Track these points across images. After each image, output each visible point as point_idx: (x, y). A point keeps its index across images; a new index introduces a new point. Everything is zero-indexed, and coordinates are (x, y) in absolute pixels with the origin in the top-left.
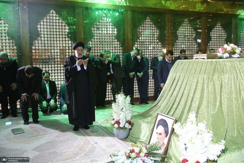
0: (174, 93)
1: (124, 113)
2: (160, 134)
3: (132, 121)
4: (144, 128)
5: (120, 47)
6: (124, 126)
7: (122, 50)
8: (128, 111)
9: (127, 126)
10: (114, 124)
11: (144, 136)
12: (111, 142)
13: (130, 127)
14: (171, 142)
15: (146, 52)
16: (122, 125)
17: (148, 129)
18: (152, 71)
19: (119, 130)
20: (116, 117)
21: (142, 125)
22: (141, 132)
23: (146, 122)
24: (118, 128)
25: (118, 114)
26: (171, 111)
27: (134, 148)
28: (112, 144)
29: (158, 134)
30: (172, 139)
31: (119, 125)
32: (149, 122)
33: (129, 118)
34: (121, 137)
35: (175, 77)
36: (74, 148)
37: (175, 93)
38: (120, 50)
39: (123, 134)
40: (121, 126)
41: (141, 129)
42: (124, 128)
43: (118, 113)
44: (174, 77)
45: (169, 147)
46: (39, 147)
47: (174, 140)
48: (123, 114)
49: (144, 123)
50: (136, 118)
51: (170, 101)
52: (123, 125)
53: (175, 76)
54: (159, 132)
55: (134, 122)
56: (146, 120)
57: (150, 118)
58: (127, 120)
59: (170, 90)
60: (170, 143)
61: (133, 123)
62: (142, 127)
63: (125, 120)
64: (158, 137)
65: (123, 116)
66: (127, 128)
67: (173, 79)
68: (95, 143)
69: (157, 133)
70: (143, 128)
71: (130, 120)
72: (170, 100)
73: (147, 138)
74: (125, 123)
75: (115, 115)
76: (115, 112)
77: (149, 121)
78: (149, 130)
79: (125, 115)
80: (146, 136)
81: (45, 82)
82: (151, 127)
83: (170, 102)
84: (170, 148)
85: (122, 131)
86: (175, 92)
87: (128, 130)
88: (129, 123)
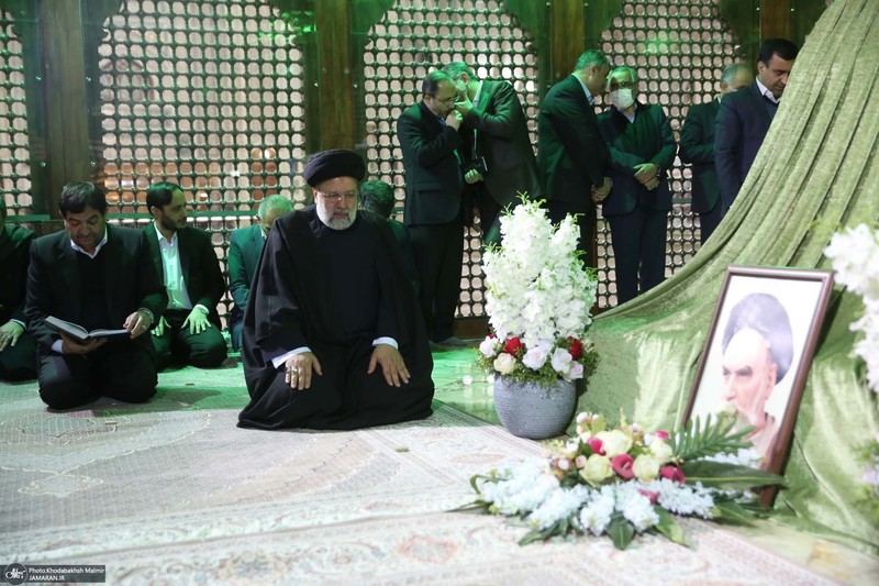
0: (817, 168)
1: (545, 294)
2: (746, 373)
3: (586, 342)
4: (654, 365)
5: (524, 55)
6: (548, 364)
7: (535, 68)
8: (568, 291)
9: (562, 361)
10: (495, 358)
11: (654, 405)
12: (479, 445)
13: (577, 371)
14: (811, 402)
15: (659, 81)
16: (537, 355)
17: (674, 363)
18: (688, 173)
19: (522, 386)
20: (505, 318)
21: (641, 351)
22: (635, 391)
23: (664, 335)
24: (516, 371)
25: (511, 304)
26: (805, 256)
27: (602, 436)
28: (485, 451)
29: (733, 376)
30: (815, 383)
31: (519, 360)
32: (681, 332)
33: (572, 324)
34: (530, 426)
35: (825, 85)
36: (288, 466)
37: (824, 169)
38: (525, 67)
39: (542, 404)
40: (532, 360)
41: (637, 373)
42: (545, 374)
43: (516, 301)
44: (816, 89)
45: (798, 431)
46: (106, 462)
47: (825, 387)
48: (542, 299)
49: (653, 338)
50: (611, 324)
51: (795, 213)
52: (543, 357)
53: (818, 81)
54: (738, 363)
55: (599, 349)
56: (662, 326)
57: (684, 315)
58: (562, 334)
59: (791, 162)
60: (804, 406)
61: (596, 355)
62: (642, 363)
63: (549, 332)
64: (733, 389)
65: (537, 309)
66: (560, 377)
67: (813, 100)
68: (399, 451)
69: (726, 372)
70: (648, 367)
71: (575, 336)
72: (792, 208)
73: (672, 410)
74: (549, 347)
75: (499, 307)
76: (499, 292)
77: (678, 327)
78: (682, 368)
79: (550, 307)
80: (668, 400)
81: (160, 236)
82: (691, 347)
83: (792, 218)
84: (805, 434)
85: (534, 391)
86: (821, 159)
87: (565, 388)
88: (576, 350)
